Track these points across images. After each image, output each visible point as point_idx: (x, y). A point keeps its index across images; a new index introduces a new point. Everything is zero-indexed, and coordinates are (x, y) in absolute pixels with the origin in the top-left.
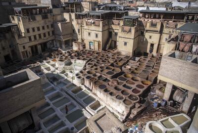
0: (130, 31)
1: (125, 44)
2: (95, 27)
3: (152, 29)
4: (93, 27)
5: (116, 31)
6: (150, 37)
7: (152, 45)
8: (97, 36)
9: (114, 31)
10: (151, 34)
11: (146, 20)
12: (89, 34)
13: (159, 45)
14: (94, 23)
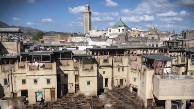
0: (92, 68)
1: (89, 83)
2: (44, 70)
3: (105, 64)
4: (42, 72)
5: (65, 72)
6: (104, 73)
7: (107, 80)
8: (48, 81)
9: (63, 73)
10: (104, 70)
11: (99, 57)
12: (36, 81)
13: (112, 78)
14: (43, 66)
